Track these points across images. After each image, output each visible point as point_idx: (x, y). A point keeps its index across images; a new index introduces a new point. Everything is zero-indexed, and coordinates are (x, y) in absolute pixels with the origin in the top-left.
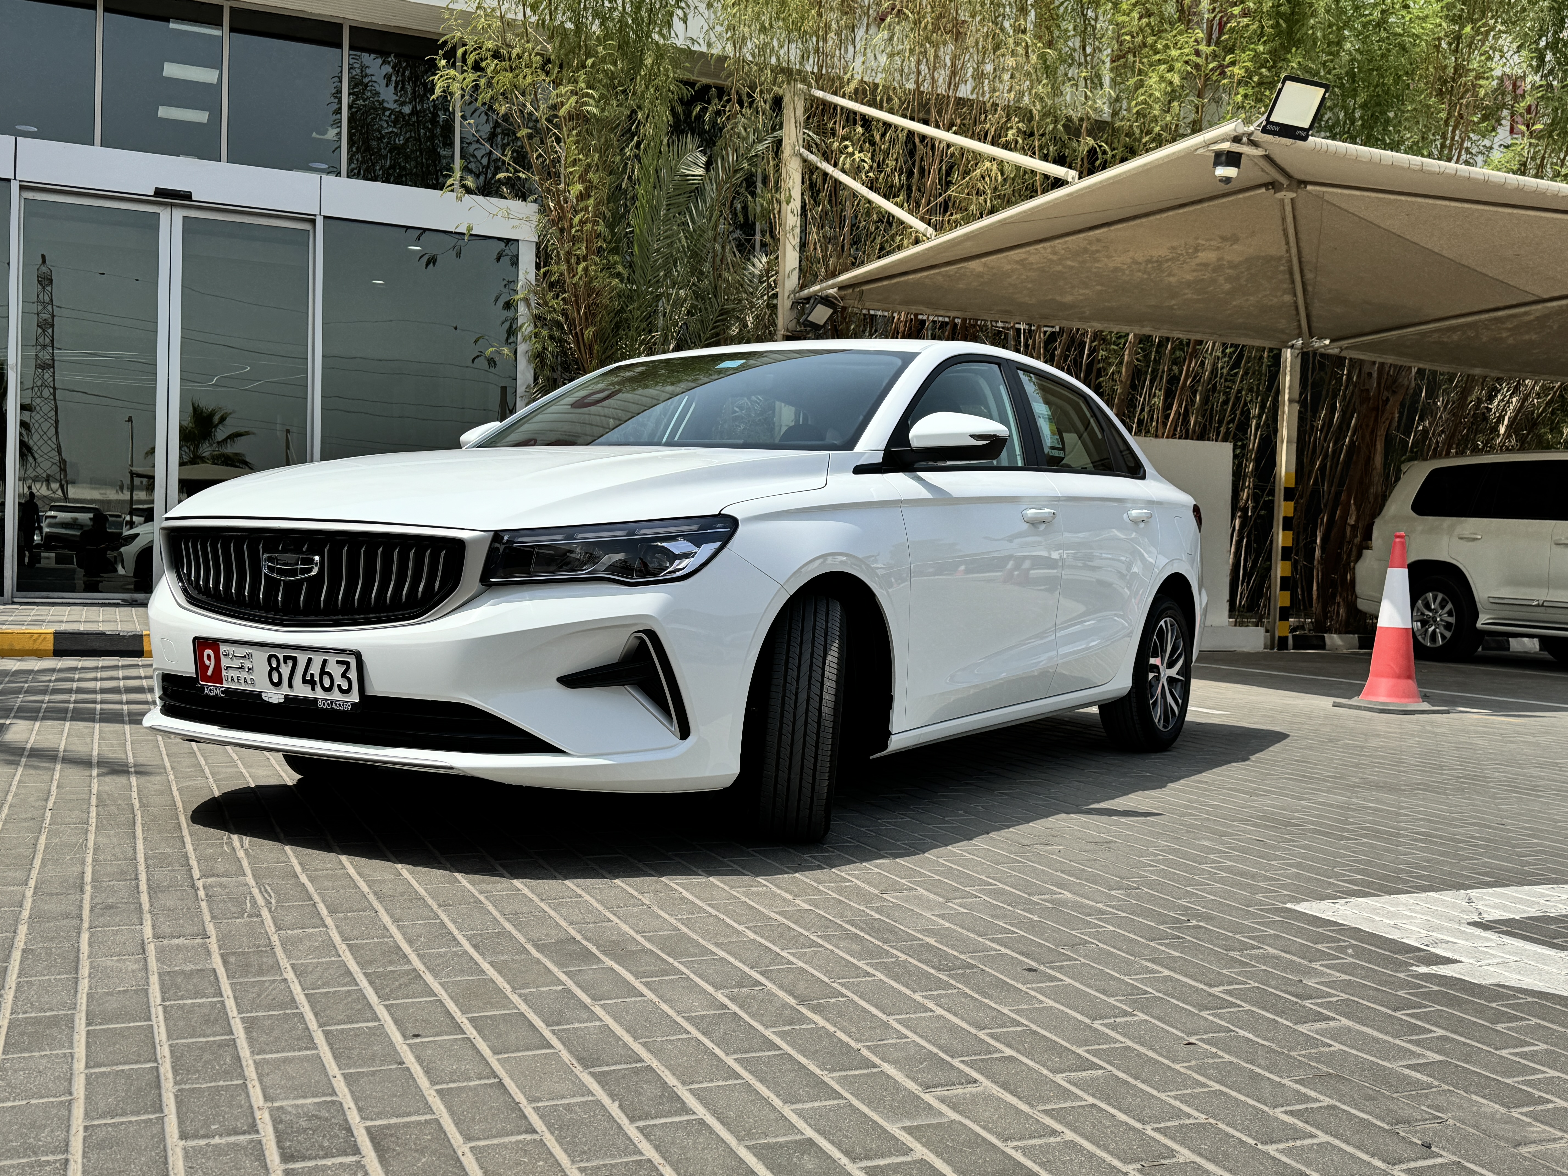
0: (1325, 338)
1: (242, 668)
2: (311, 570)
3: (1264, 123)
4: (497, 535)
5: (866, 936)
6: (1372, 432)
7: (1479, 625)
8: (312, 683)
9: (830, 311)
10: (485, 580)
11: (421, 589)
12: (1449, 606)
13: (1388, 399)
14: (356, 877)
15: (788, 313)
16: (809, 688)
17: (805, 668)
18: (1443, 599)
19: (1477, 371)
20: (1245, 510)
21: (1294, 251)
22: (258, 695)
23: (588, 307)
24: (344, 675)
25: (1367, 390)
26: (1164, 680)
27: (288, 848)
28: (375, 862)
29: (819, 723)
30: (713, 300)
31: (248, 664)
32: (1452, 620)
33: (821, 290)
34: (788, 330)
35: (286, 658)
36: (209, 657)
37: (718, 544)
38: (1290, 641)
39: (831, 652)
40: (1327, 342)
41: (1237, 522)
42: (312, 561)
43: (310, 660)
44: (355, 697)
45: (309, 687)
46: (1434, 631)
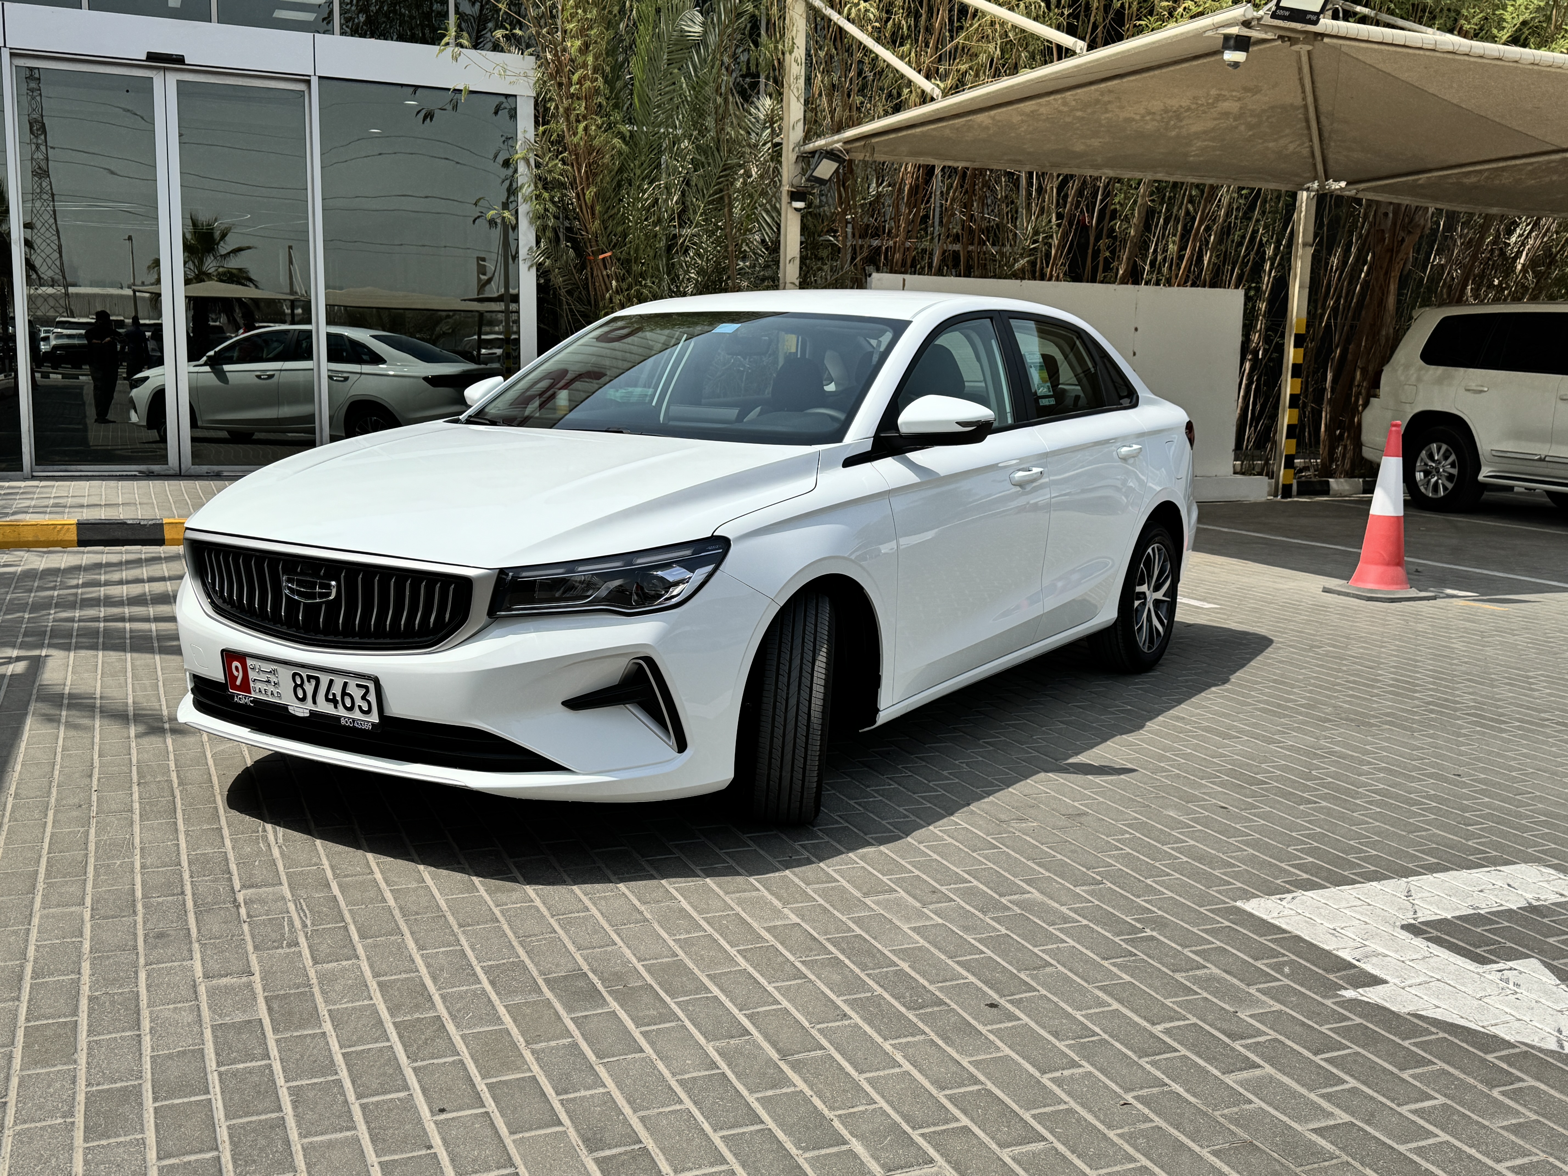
0: (1342, 180)
1: (268, 682)
2: (329, 594)
3: (1274, 8)
4: (502, 571)
6: (1386, 273)
7: (1480, 478)
8: (334, 701)
9: (835, 165)
10: (492, 613)
11: (432, 620)
12: (1453, 457)
13: (1403, 240)
14: (383, 885)
15: (792, 167)
16: (799, 693)
17: (795, 674)
18: (1447, 450)
19: (1495, 210)
20: (1255, 353)
21: (1310, 99)
22: (285, 708)
23: (589, 165)
24: (364, 698)
25: (1383, 231)
26: (1150, 605)
27: (318, 842)
28: (400, 862)
29: (808, 726)
30: (716, 153)
31: (273, 679)
32: (1454, 471)
33: (826, 145)
34: (792, 186)
35: (309, 678)
36: (237, 668)
37: (710, 568)
38: (1295, 488)
39: (820, 658)
40: (1343, 184)
41: (1248, 365)
42: (329, 587)
43: (331, 681)
44: (374, 718)
45: (332, 706)
46: (1436, 482)
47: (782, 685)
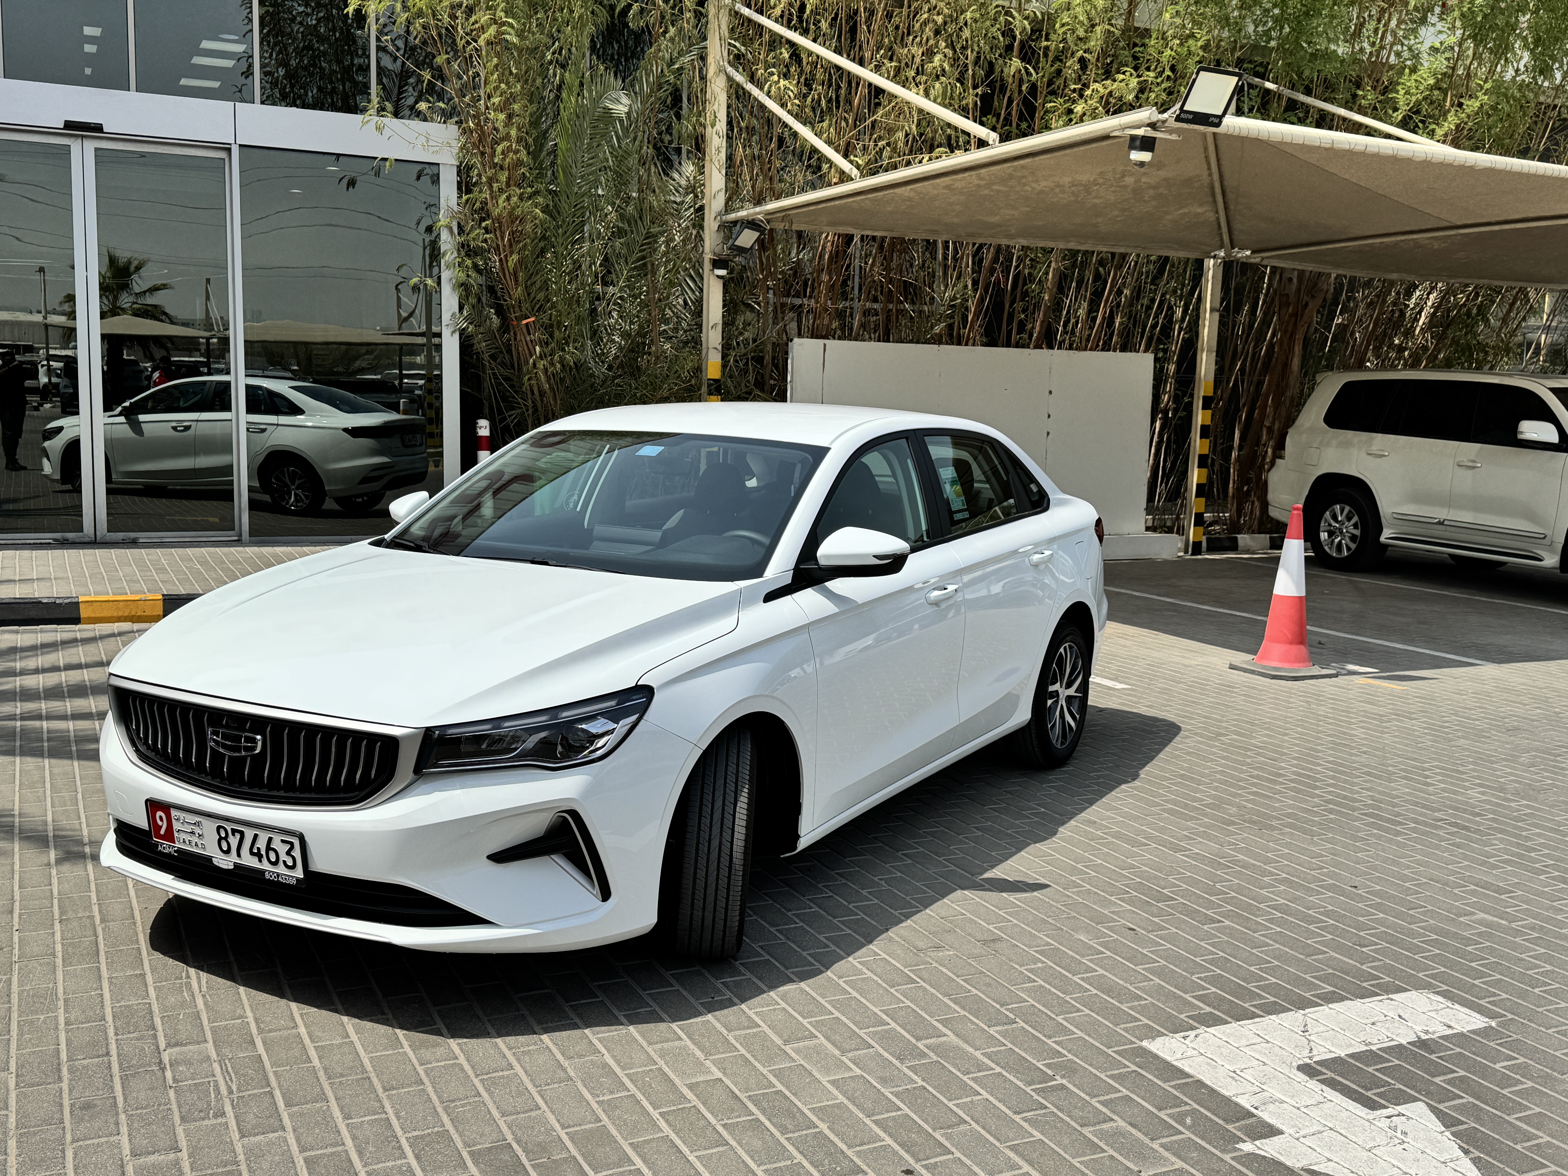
0: (1247, 249)
1: (193, 833)
2: (254, 748)
3: (1178, 112)
4: (429, 730)
5: (767, 1123)
6: (1291, 336)
7: (1382, 539)
8: (259, 855)
9: (757, 234)
10: (418, 770)
11: (358, 776)
12: (1355, 519)
13: (1307, 304)
14: (307, 1041)
15: (714, 235)
16: (721, 835)
17: (717, 815)
18: (1350, 512)
19: (1394, 276)
20: (1165, 412)
21: (1216, 176)
22: (209, 859)
23: (513, 233)
24: (288, 853)
25: (1287, 295)
27: (242, 989)
28: (324, 1013)
29: (730, 868)
30: (639, 222)
31: (198, 831)
32: (1357, 532)
33: (747, 216)
34: (715, 254)
35: (234, 831)
36: (161, 818)
37: (634, 718)
38: (1204, 545)
39: (742, 799)
40: (1248, 253)
41: (1158, 424)
42: (254, 741)
43: (256, 836)
44: (299, 873)
45: (256, 859)
46: (1340, 543)
47: (705, 827)
